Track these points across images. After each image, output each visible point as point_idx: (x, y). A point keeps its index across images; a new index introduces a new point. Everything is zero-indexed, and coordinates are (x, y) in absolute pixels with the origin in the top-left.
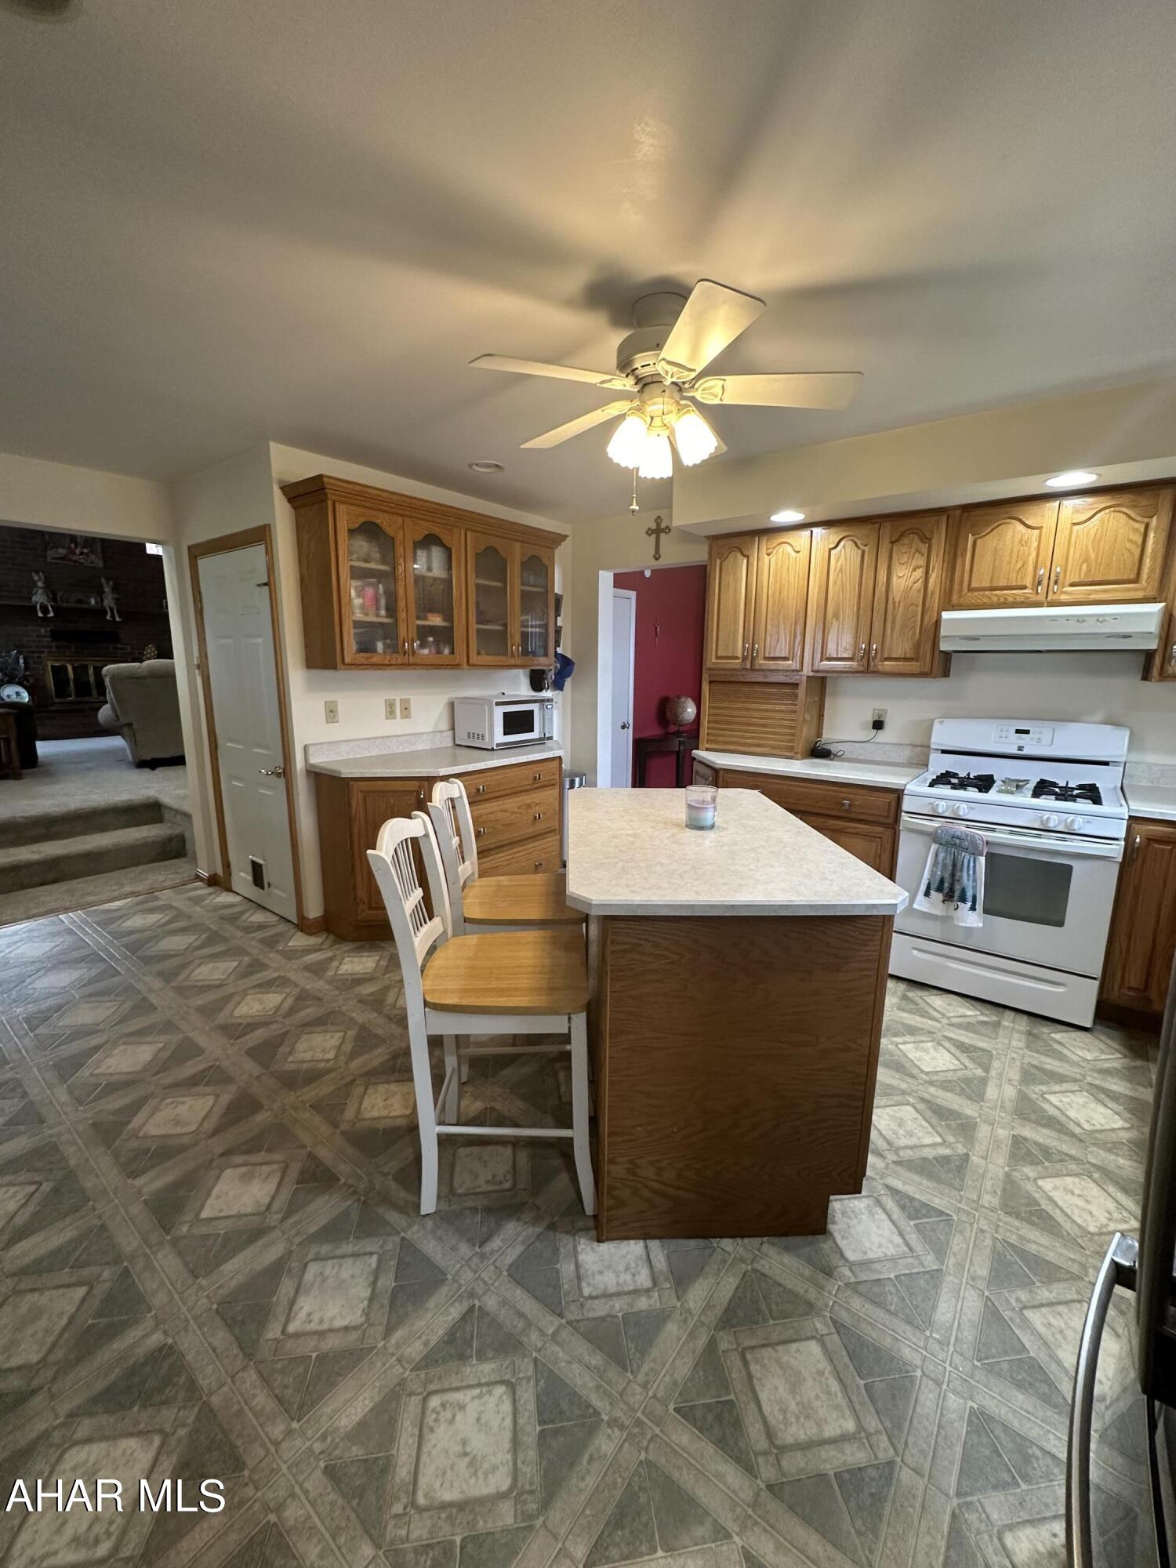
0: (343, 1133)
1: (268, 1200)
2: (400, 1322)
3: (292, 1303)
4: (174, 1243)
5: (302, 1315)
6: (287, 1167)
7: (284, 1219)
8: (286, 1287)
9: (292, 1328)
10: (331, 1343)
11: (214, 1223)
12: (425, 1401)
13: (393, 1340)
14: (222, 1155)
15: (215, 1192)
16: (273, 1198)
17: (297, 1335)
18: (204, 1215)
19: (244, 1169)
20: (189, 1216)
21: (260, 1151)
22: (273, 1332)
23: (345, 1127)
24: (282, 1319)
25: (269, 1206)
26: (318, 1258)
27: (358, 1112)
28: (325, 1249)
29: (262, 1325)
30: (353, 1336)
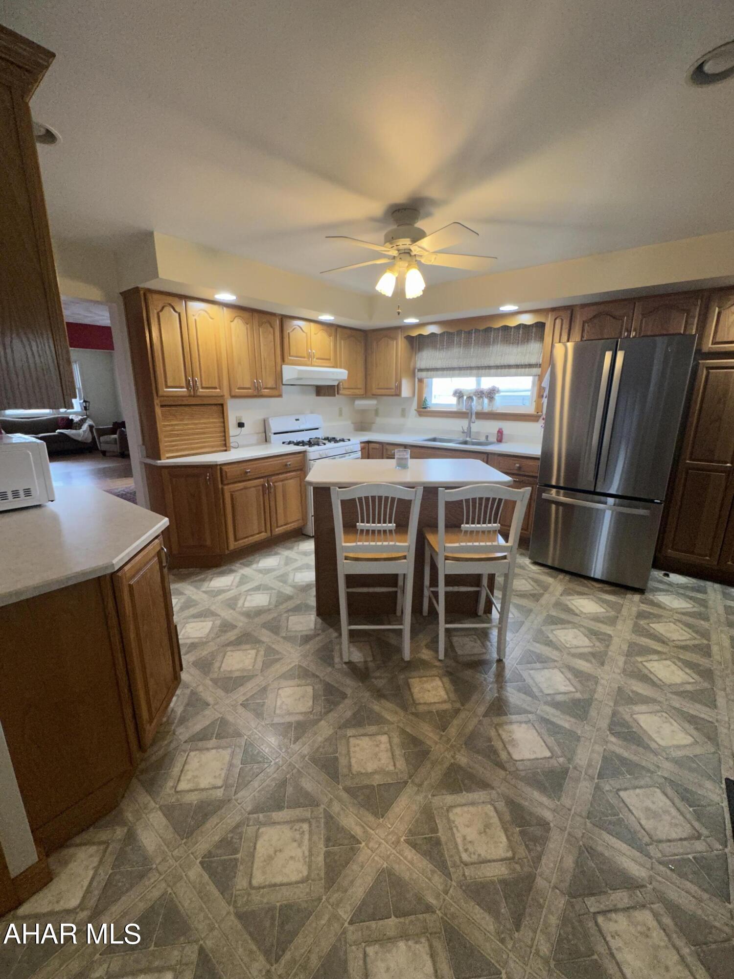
0: (463, 705)
1: (523, 725)
2: (548, 658)
3: (565, 693)
4: (570, 760)
5: (567, 688)
6: (497, 724)
7: (531, 713)
8: (559, 698)
9: (574, 690)
10: (570, 676)
11: (550, 745)
12: (569, 648)
13: (557, 659)
14: (503, 768)
15: (533, 757)
16: (521, 723)
17: (575, 687)
18: (548, 754)
19: (510, 749)
20: (553, 762)
21: (493, 746)
22: (578, 695)
23: (458, 705)
24: (572, 694)
25: (526, 722)
26: (541, 691)
27: (445, 702)
28: (535, 690)
29: (579, 700)
30: (562, 670)
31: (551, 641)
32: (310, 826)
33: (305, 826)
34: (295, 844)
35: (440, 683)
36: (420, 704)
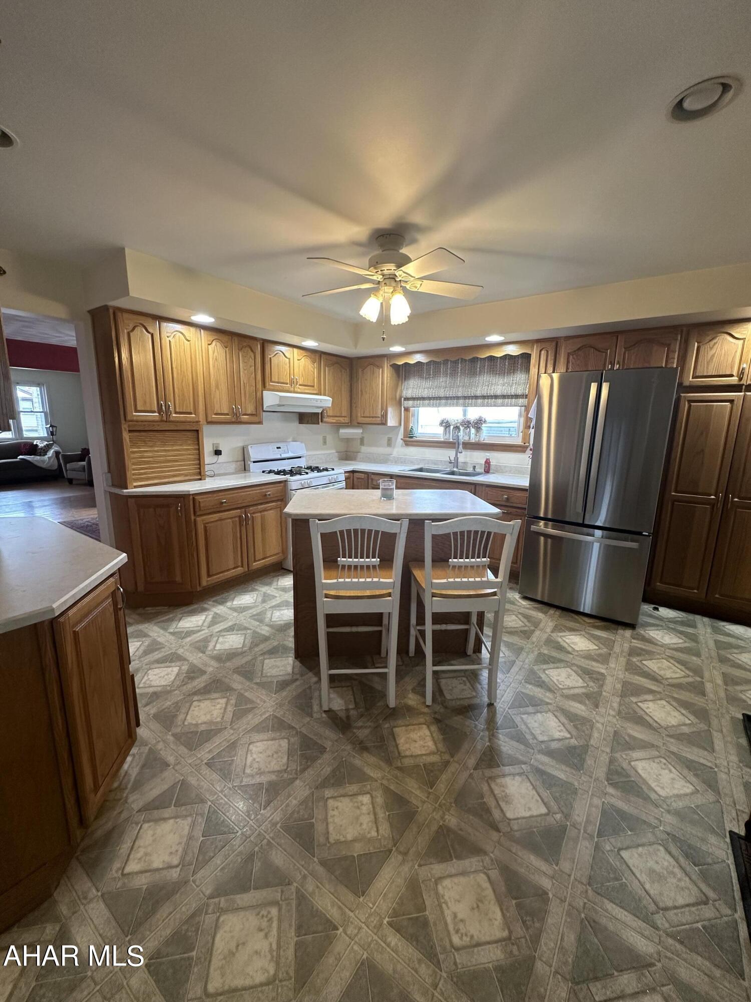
0: (452, 756)
1: (517, 778)
2: (542, 701)
3: (559, 740)
4: (567, 816)
5: (562, 734)
6: (490, 778)
7: (525, 763)
8: (554, 745)
9: (569, 736)
10: (563, 719)
11: (546, 800)
12: (562, 689)
13: (550, 701)
14: (498, 830)
15: (527, 814)
16: (514, 775)
17: (570, 733)
18: (544, 810)
19: (502, 804)
20: (550, 819)
21: (485, 803)
22: (573, 742)
23: (447, 757)
24: (567, 741)
25: (520, 774)
26: (535, 738)
27: (432, 753)
28: (528, 737)
29: (575, 747)
30: (556, 713)
31: (544, 682)
32: (280, 910)
33: (274, 911)
34: (262, 934)
35: (427, 733)
36: (406, 756)
